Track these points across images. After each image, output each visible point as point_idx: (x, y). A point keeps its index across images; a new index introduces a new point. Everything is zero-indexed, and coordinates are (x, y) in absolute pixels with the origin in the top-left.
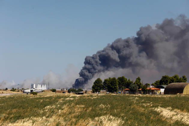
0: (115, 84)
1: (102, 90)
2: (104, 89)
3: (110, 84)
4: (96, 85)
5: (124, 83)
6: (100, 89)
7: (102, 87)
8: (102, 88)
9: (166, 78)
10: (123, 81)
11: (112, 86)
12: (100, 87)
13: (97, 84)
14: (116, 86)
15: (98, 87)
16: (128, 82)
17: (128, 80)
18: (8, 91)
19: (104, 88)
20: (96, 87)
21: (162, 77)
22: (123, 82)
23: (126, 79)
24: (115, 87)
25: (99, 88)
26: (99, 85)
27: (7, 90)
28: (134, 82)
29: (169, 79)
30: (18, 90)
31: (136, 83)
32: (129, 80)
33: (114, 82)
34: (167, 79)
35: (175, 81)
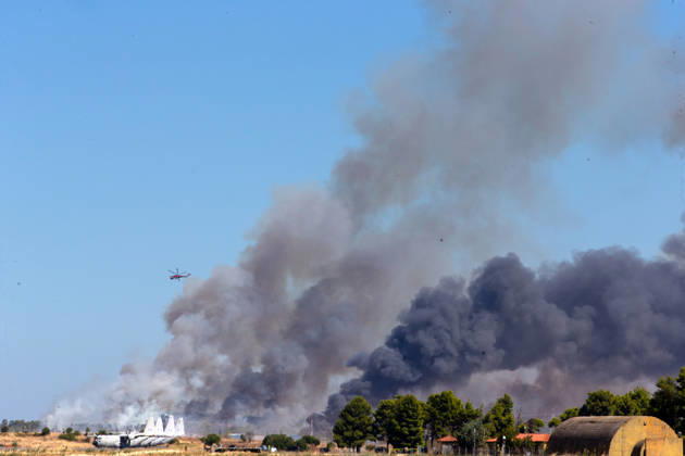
0: (411, 420)
1: (371, 440)
2: (379, 436)
3: (394, 421)
4: (349, 423)
5: (450, 416)
6: (363, 438)
7: (370, 428)
8: (371, 433)
9: (601, 400)
10: (444, 409)
11: (402, 426)
12: (361, 430)
13: (350, 418)
14: (415, 425)
15: (354, 429)
16: (465, 413)
17: (463, 403)
18: (51, 439)
19: (379, 432)
20: (347, 430)
21: (587, 397)
22: (445, 414)
23: (459, 403)
24: (414, 429)
25: (361, 434)
26: (358, 422)
27: (47, 437)
28: (484, 414)
29: (614, 403)
30: (84, 437)
31: (492, 416)
32: (467, 407)
33: (407, 412)
34: (604, 403)
35: (633, 411)
